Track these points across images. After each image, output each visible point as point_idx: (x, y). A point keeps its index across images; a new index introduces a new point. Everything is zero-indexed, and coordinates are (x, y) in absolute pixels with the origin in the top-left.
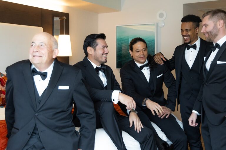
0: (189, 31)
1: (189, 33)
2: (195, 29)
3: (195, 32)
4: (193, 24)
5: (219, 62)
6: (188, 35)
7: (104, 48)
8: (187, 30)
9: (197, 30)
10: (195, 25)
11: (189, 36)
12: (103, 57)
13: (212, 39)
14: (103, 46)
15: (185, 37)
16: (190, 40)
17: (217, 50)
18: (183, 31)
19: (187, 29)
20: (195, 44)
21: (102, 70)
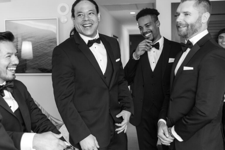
0: (150, 25)
1: (151, 28)
2: (155, 22)
3: (156, 26)
4: (151, 17)
5: (186, 68)
6: (149, 31)
7: (10, 56)
8: (147, 26)
9: (158, 24)
10: (154, 17)
11: (151, 32)
12: (8, 71)
13: (189, 34)
14: (8, 53)
15: (146, 34)
16: (153, 36)
17: (188, 50)
18: (143, 28)
19: (147, 24)
20: (158, 43)
21: (8, 88)
